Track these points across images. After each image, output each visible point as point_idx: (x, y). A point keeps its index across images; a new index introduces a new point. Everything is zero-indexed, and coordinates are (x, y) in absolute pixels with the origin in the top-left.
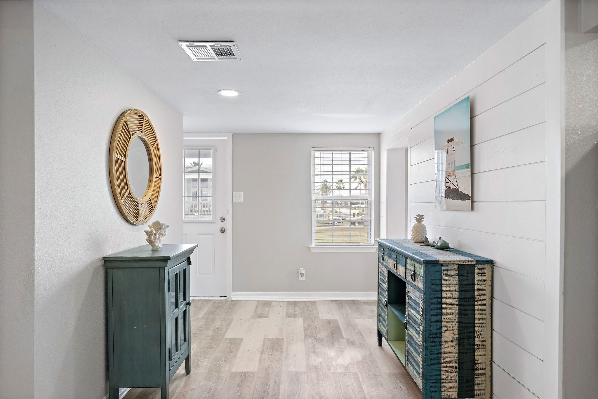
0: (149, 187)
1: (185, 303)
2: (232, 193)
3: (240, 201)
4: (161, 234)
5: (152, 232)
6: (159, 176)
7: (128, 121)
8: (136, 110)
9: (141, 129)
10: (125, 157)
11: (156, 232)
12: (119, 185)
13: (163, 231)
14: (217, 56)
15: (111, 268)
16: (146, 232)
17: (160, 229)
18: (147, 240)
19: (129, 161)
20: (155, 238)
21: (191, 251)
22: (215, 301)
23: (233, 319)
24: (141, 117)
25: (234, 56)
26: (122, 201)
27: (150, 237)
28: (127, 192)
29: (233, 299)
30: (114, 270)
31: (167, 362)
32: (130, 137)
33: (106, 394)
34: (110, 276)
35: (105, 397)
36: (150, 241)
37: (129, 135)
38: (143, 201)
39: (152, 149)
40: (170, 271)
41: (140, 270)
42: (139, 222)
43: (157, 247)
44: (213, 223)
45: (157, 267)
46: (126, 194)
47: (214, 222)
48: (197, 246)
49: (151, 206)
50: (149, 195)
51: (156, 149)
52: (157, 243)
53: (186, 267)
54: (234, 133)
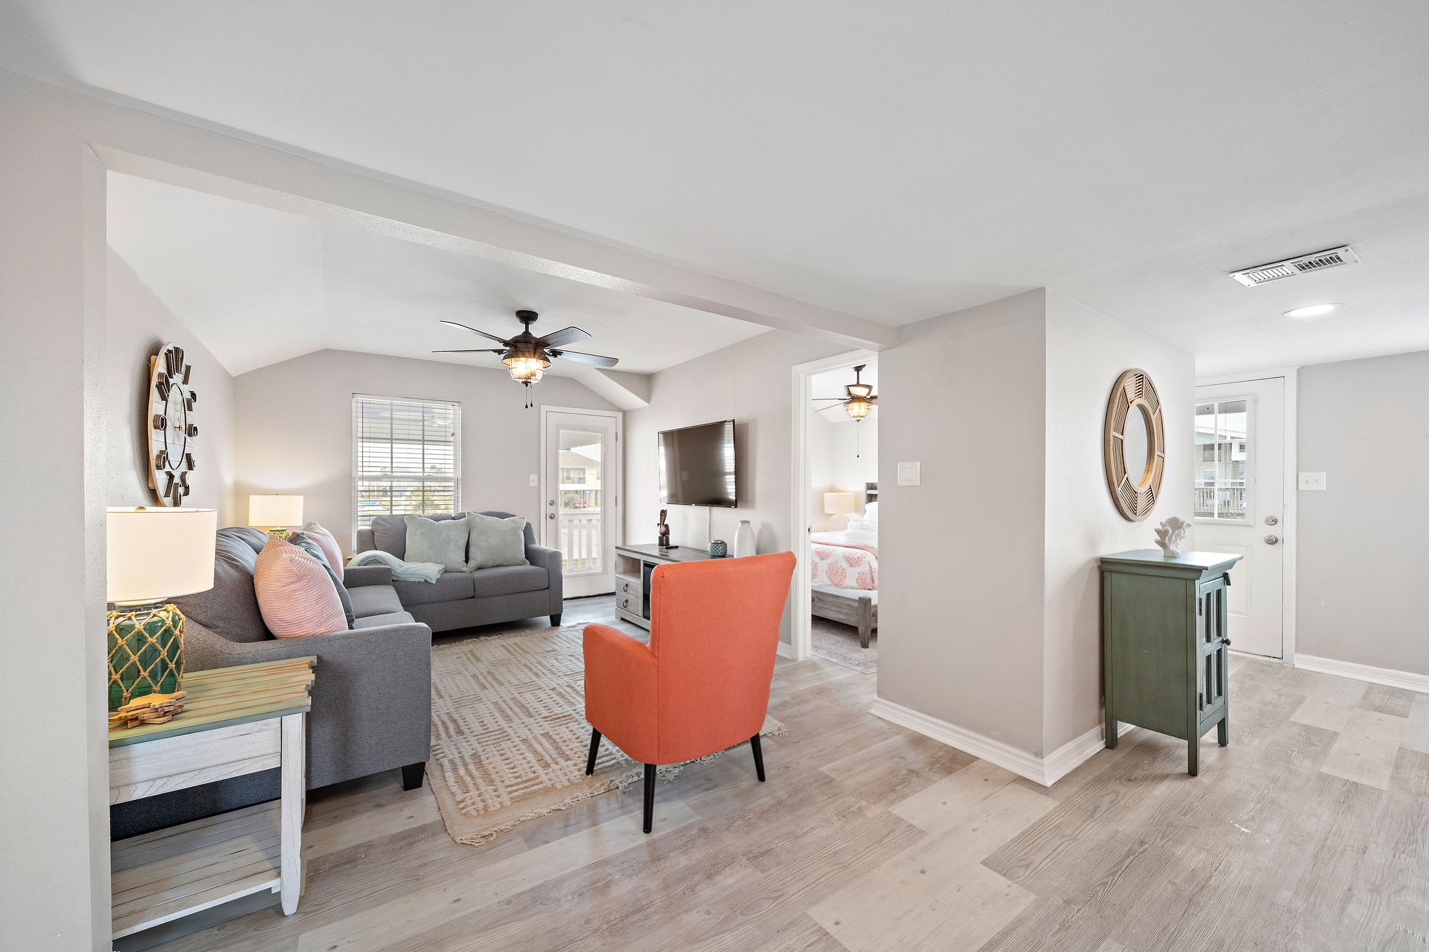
0: (1148, 470)
1: (1220, 639)
2: (1297, 475)
3: (1318, 488)
4: (1179, 535)
5: (1166, 532)
6: (1162, 455)
7: (1126, 388)
8: (1136, 370)
9: (1139, 393)
10: (1122, 434)
11: (1173, 532)
12: (1117, 469)
13: (1182, 532)
14: (1301, 270)
15: (1109, 572)
16: (1158, 531)
17: (1178, 529)
18: (1157, 542)
19: (1127, 439)
20: (1170, 540)
21: (1231, 564)
22: (1253, 662)
23: (1304, 698)
24: (1141, 377)
25: (1341, 261)
26: (1119, 490)
27: (1163, 538)
28: (1125, 479)
29: (1297, 666)
30: (1113, 574)
31: (1198, 711)
32: (1129, 407)
33: (1100, 723)
34: (1107, 581)
35: (1098, 727)
36: (1162, 544)
37: (1127, 404)
38: (1142, 490)
39: (1153, 418)
40: (1203, 587)
41: (1154, 579)
42: (1137, 517)
43: (1173, 552)
44: (1249, 526)
45: (1183, 579)
46: (1124, 481)
47: (1251, 524)
48: (1242, 558)
49: (1152, 496)
50: (1150, 482)
51: (1159, 417)
52: (1172, 547)
53: (1222, 587)
54: (1302, 367)
